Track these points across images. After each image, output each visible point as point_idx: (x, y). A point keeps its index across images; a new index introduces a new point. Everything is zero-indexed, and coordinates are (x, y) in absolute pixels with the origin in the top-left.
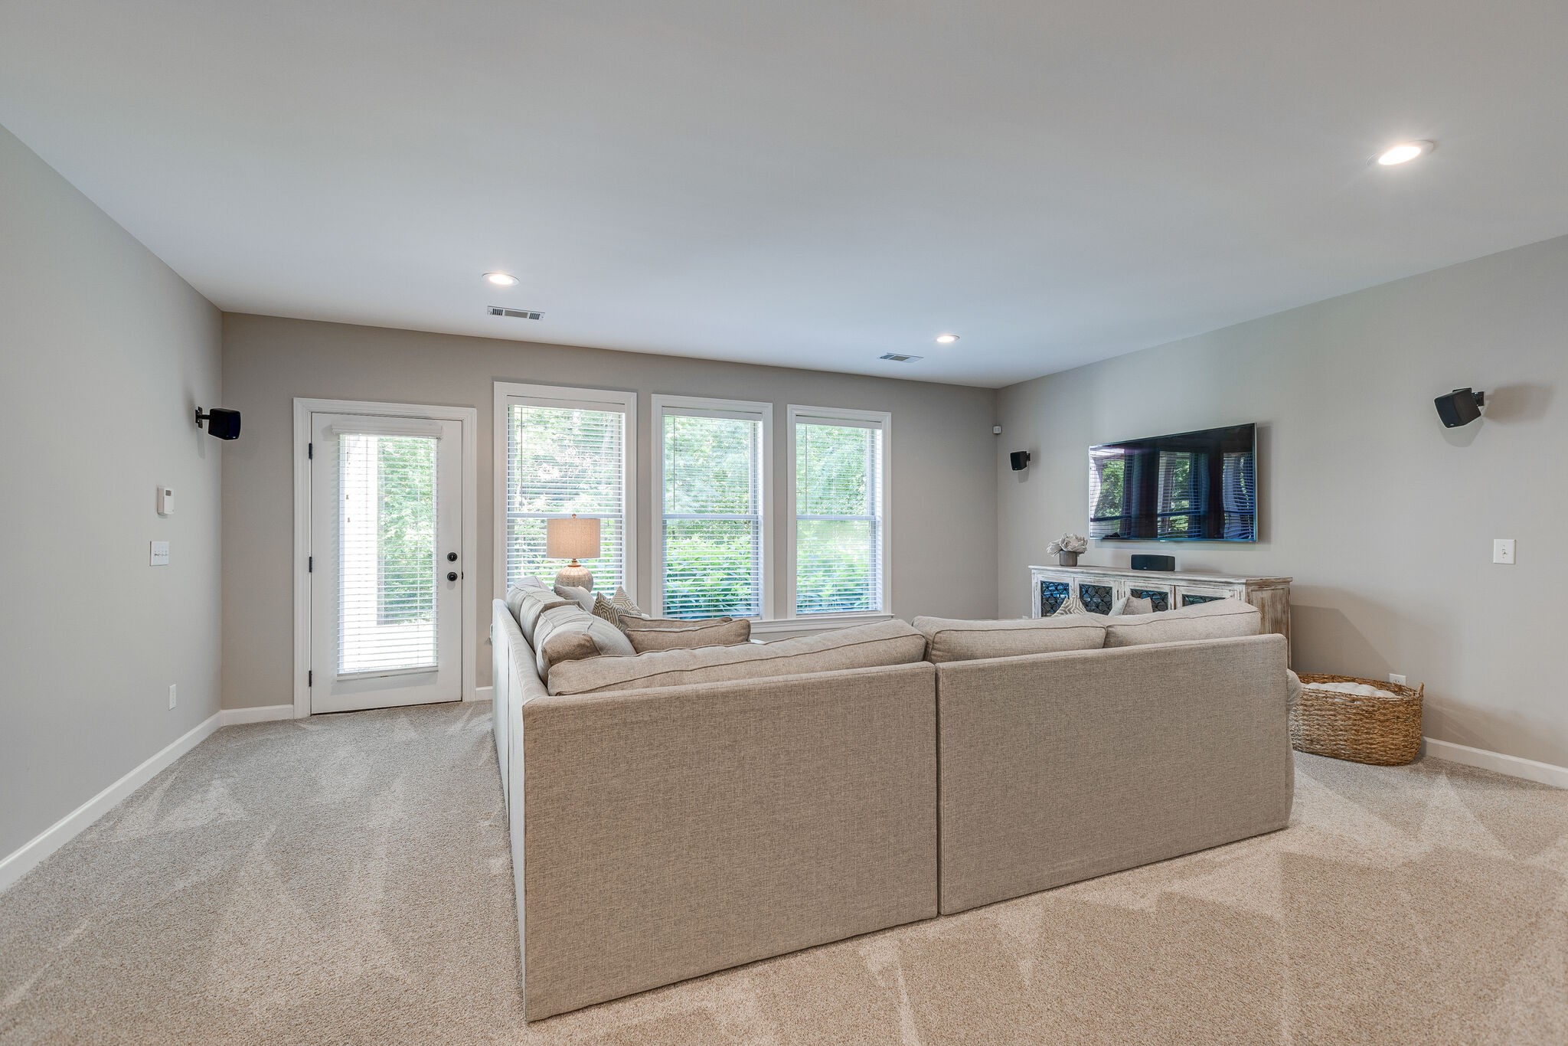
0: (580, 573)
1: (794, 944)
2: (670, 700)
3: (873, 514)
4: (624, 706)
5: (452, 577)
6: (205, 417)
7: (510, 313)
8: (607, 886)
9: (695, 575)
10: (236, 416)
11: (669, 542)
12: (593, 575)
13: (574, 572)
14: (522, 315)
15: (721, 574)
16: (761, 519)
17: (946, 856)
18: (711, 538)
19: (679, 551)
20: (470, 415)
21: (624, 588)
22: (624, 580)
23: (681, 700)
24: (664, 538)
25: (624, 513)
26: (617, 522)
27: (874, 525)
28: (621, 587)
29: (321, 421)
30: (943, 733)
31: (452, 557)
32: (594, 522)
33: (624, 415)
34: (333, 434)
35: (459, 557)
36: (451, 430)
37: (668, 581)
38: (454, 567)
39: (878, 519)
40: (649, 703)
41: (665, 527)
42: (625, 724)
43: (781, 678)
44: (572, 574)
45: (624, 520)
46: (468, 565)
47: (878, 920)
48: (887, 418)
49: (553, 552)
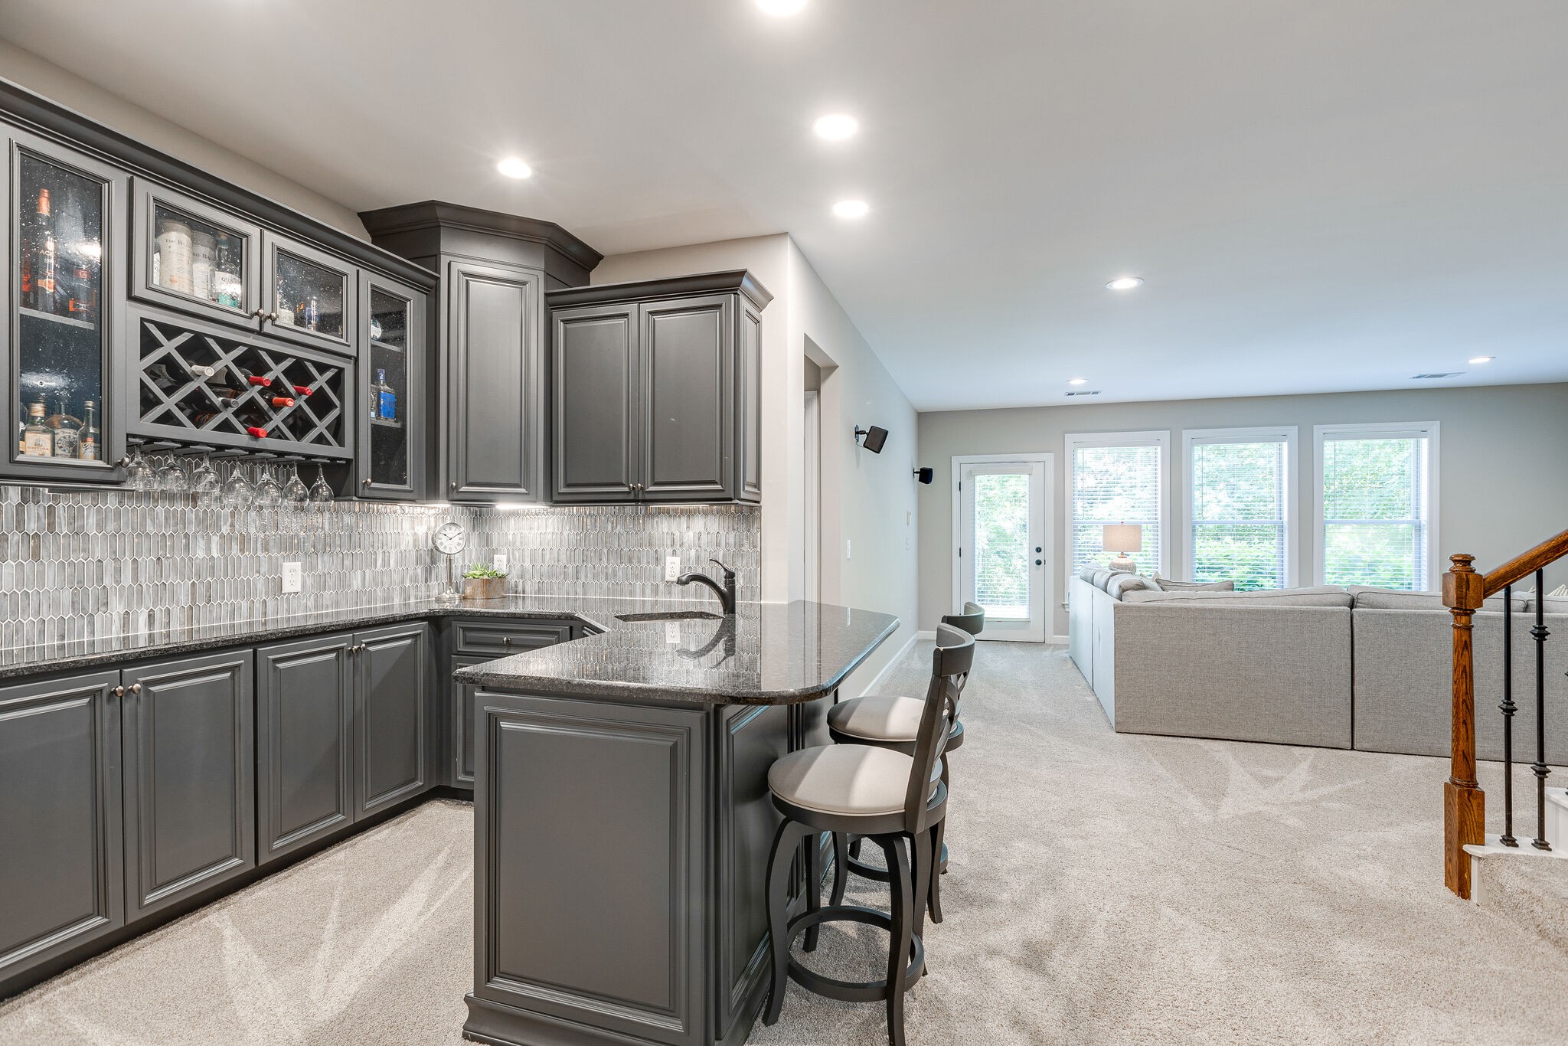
0: (1127, 562)
1: (1250, 737)
2: (1181, 609)
3: (1418, 518)
4: (1159, 609)
5: (1039, 563)
6: (917, 472)
7: (1078, 394)
8: (1151, 685)
9: (1222, 568)
10: (930, 471)
11: (1199, 542)
12: (1137, 565)
13: (1123, 561)
14: (1089, 393)
15: (1246, 569)
16: (1286, 524)
17: (1357, 717)
18: (1243, 539)
19: (1205, 549)
20: (1049, 457)
21: (1159, 572)
22: (1160, 566)
23: (1188, 610)
24: (1194, 539)
25: (1159, 520)
26: (1154, 527)
27: (1418, 529)
28: (1157, 572)
29: (965, 468)
30: (1356, 647)
31: (1039, 550)
32: (1137, 528)
33: (1159, 448)
34: (971, 475)
35: (1043, 550)
36: (1038, 468)
37: (1197, 572)
38: (1040, 556)
39: (1423, 523)
40: (1171, 609)
41: (1194, 531)
42: (1159, 616)
43: (1244, 606)
44: (1121, 562)
45: (1160, 525)
46: (1048, 555)
47: (1306, 739)
48: (1435, 427)
49: (1108, 547)
